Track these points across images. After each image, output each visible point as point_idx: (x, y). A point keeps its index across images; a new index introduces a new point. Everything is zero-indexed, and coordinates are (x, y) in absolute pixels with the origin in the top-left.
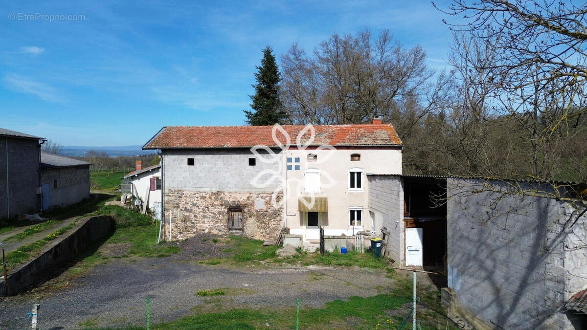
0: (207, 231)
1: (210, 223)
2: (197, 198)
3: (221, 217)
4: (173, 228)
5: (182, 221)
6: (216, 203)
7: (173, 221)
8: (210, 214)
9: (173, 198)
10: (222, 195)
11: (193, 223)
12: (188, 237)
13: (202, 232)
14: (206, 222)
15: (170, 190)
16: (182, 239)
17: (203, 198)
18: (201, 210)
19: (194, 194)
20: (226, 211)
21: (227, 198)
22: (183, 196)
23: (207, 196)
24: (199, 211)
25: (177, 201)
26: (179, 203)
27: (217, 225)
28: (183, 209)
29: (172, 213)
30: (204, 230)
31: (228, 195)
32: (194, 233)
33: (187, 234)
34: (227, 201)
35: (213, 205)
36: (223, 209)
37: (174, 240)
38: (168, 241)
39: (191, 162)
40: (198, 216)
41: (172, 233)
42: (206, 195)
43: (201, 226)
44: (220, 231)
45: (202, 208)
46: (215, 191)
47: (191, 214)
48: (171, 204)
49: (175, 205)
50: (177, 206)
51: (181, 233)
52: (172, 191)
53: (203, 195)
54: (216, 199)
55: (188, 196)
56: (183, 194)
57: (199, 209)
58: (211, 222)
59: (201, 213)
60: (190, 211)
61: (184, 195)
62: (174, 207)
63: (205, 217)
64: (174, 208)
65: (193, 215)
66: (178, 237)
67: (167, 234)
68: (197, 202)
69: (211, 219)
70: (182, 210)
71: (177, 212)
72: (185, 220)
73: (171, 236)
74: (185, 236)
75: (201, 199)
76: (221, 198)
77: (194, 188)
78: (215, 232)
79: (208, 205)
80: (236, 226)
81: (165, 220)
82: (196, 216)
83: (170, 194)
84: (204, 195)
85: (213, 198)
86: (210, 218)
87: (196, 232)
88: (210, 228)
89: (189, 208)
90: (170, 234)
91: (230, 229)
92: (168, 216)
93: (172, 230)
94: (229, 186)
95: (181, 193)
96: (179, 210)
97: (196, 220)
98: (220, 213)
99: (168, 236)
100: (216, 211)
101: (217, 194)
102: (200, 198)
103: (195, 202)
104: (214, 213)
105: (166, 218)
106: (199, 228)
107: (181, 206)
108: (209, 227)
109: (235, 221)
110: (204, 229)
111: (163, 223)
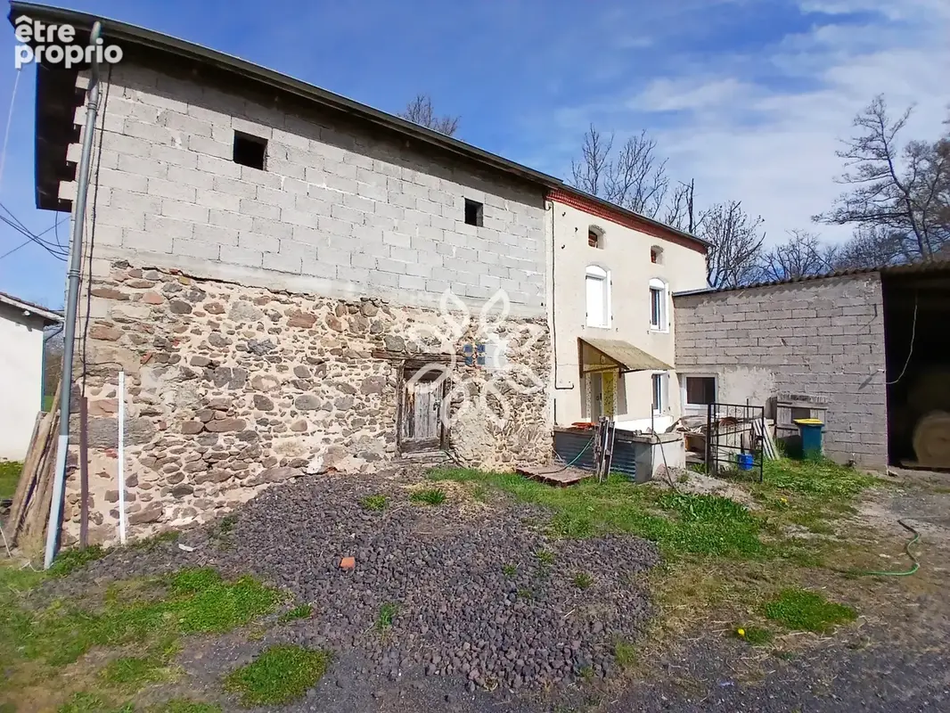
0: (315, 466)
1: (331, 430)
2: (275, 318)
3: (374, 402)
4: (138, 468)
5: (188, 429)
6: (356, 346)
7: (136, 434)
8: (332, 391)
9: (139, 312)
10: (380, 316)
11: (250, 436)
12: (220, 506)
13: (298, 472)
14: (311, 428)
15: (125, 264)
16: (189, 520)
17: (304, 321)
18: (290, 375)
19: (259, 302)
20: (393, 378)
21: (399, 326)
22: (199, 307)
23: (322, 314)
24: (281, 377)
25: (163, 329)
26: (176, 341)
27: (357, 435)
28: (199, 371)
29: (132, 391)
30: (305, 464)
31: (402, 316)
32: (254, 483)
33: (215, 494)
34: (397, 338)
35: (343, 355)
36: (382, 371)
37: (146, 532)
38: (106, 545)
39: (250, 152)
40: (276, 402)
41: (129, 498)
42: (317, 307)
43: (290, 446)
44: (371, 457)
45: (296, 363)
46: (351, 294)
47: (239, 392)
48: (126, 339)
49: (151, 349)
50: (165, 353)
51: (180, 492)
52: (137, 273)
53: (303, 310)
54: (357, 331)
55: (228, 307)
56: (199, 295)
57: (281, 369)
58: (335, 427)
59: (291, 390)
60: (237, 379)
61: (208, 300)
62: (146, 359)
63: (305, 405)
64: (144, 363)
65: (249, 397)
66: (169, 512)
67: (100, 506)
68: (273, 338)
69: (335, 411)
70: (189, 375)
71: (158, 384)
72: (207, 421)
73: (123, 518)
74: (204, 506)
75: (290, 324)
76: (376, 324)
77: (260, 274)
78: (350, 465)
79: (321, 353)
80: (419, 437)
81: (84, 427)
82: (262, 403)
83: (124, 290)
84: (306, 307)
85: (345, 325)
86: (328, 408)
87: (266, 478)
88: (330, 451)
89: (231, 364)
90: (122, 505)
91: (403, 447)
92: (109, 407)
93: (132, 481)
94: (405, 282)
95: (187, 290)
96: (173, 372)
97: (263, 422)
98: (368, 386)
99: (108, 519)
100: (355, 377)
101: (359, 308)
102: (285, 319)
103: (261, 337)
104: (347, 389)
105: (93, 414)
106: (279, 457)
107: (184, 351)
108: (324, 448)
109: (417, 413)
110: (305, 457)
111: (75, 449)
